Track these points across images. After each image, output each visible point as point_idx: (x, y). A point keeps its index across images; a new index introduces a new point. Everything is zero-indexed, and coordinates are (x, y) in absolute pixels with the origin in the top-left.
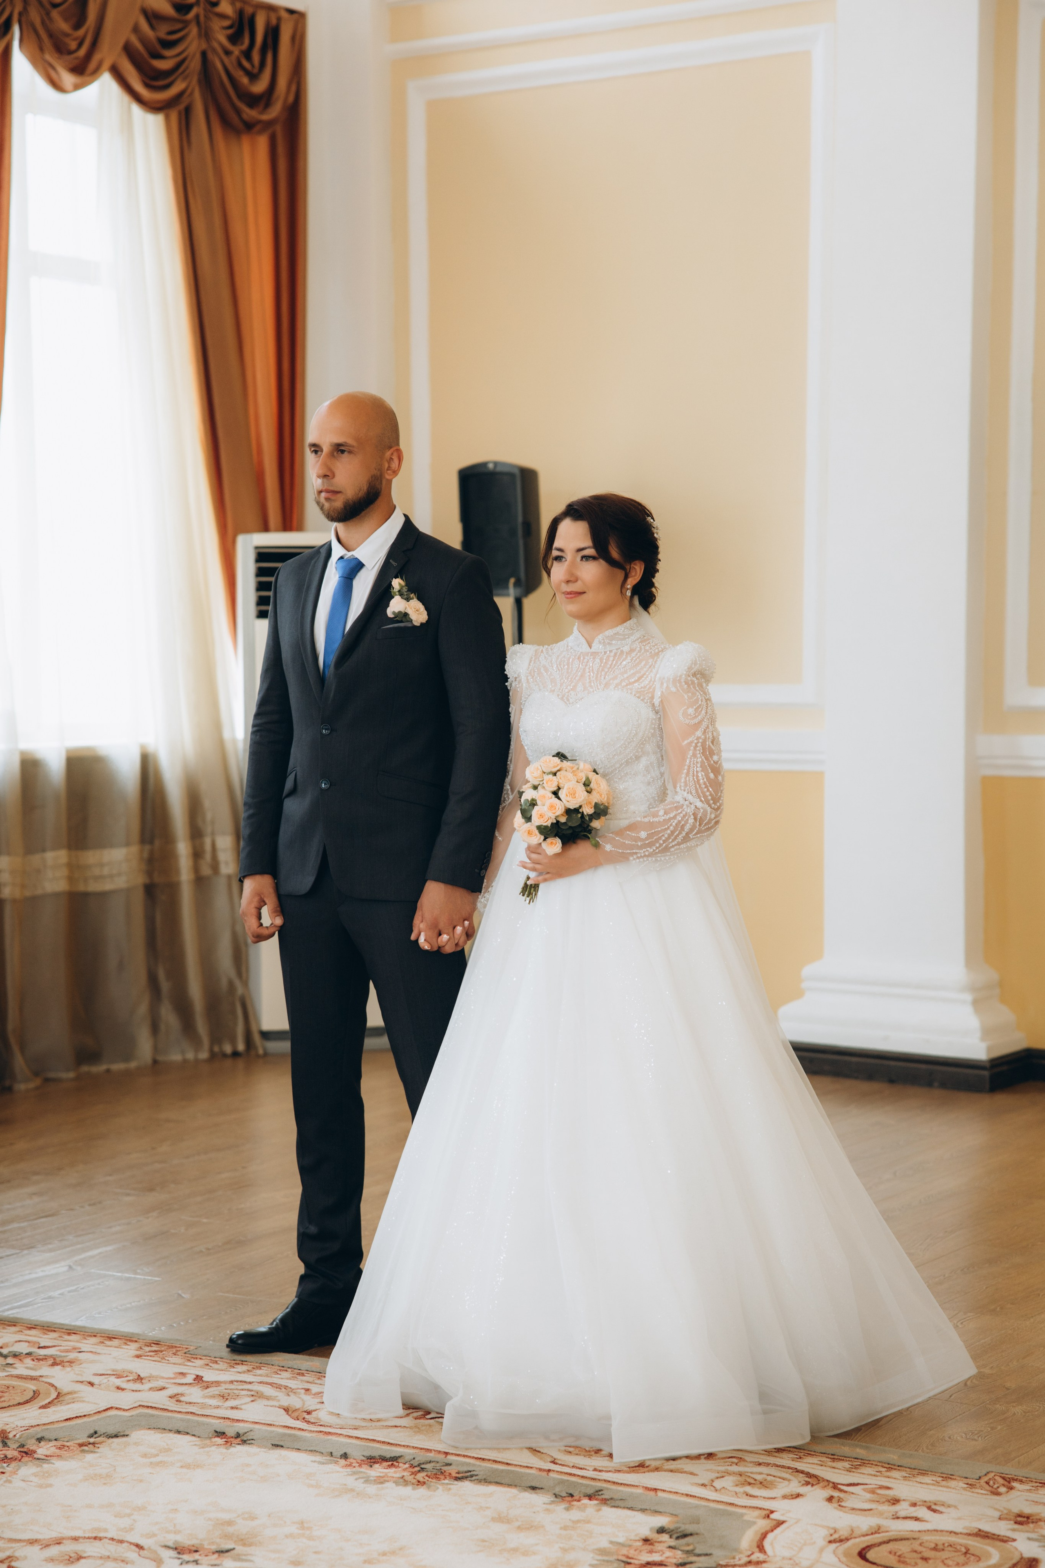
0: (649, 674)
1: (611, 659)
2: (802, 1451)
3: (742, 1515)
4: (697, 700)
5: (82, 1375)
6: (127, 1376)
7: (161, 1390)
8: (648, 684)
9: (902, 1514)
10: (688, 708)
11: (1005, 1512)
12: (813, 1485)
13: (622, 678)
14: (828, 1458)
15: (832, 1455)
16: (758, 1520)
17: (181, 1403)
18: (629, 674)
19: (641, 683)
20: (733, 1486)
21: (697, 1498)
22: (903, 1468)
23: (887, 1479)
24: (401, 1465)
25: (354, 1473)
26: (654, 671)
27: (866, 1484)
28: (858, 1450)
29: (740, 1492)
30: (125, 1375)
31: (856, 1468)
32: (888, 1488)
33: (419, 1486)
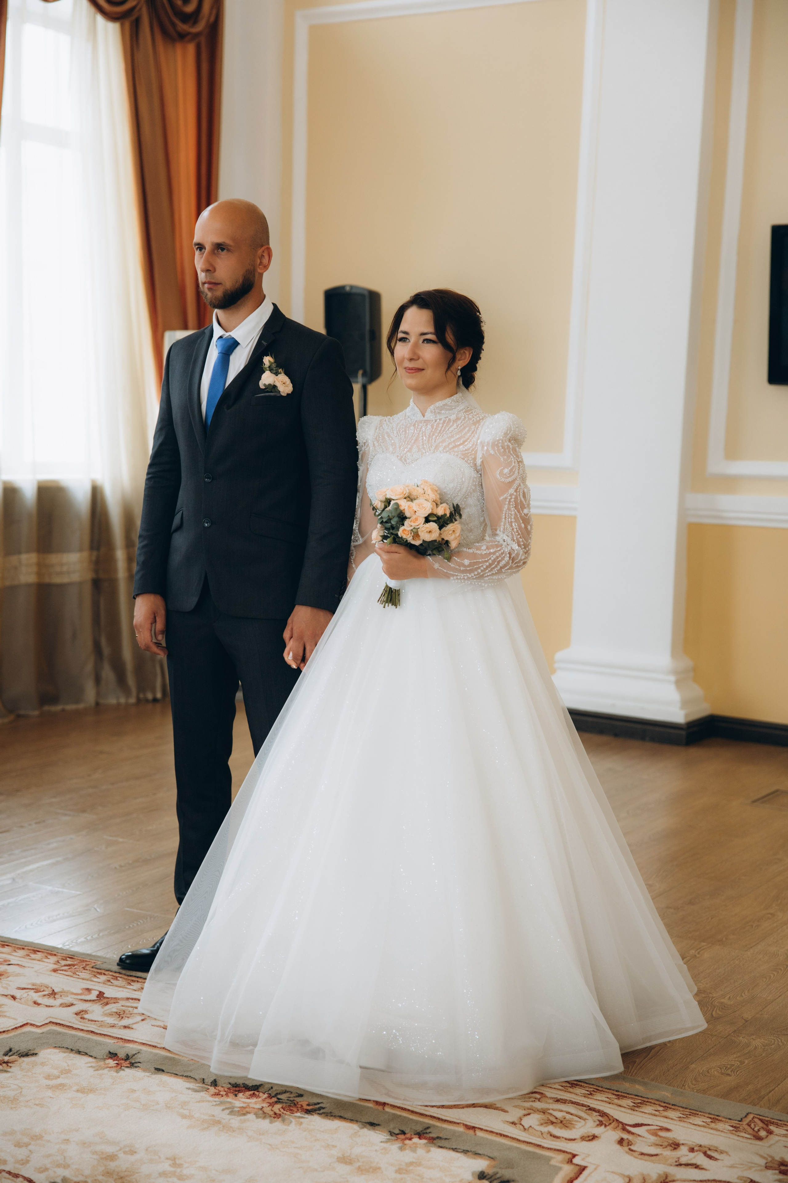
0: (472, 439)
1: (441, 425)
2: (591, 1086)
3: (549, 1159)
4: (511, 461)
5: (7, 989)
6: (43, 991)
7: (69, 1006)
8: (471, 447)
9: (683, 1160)
10: (504, 469)
11: (770, 1159)
12: (606, 1126)
13: (450, 441)
14: (613, 1094)
15: (617, 1091)
16: (562, 1165)
17: (85, 1020)
18: (455, 438)
19: (466, 446)
20: (538, 1125)
21: (509, 1139)
22: (677, 1108)
23: (665, 1120)
24: (261, 1094)
25: (222, 1103)
26: (476, 436)
27: (649, 1125)
28: (637, 1086)
29: (545, 1132)
30: (42, 990)
31: (638, 1107)
32: (668, 1130)
33: (276, 1119)
